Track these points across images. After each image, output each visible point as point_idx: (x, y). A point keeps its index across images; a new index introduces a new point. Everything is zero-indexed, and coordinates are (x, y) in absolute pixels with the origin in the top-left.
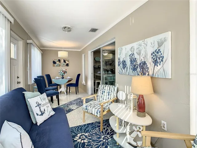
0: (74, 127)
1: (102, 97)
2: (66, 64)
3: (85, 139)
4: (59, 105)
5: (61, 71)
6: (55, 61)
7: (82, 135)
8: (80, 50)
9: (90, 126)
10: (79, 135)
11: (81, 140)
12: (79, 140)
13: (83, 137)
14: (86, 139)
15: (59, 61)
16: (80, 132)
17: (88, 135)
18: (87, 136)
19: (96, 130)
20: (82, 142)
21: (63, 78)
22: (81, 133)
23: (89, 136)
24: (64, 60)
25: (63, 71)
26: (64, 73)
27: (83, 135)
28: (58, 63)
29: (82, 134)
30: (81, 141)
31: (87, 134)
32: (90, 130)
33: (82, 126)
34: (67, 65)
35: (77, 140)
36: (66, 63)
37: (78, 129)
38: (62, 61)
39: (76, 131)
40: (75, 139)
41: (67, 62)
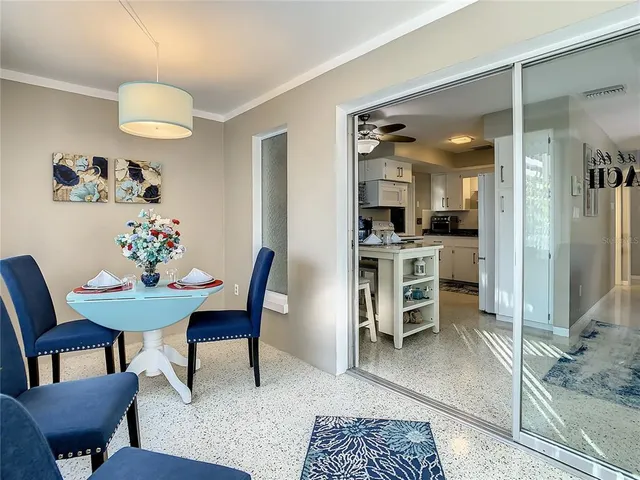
2: (141, 189)
5: (145, 234)
6: (69, 164)
8: (222, 118)
15: (101, 166)
21: (151, 280)
24: (131, 163)
25: (155, 235)
28: (90, 178)
34: (152, 195)
36: (141, 179)
38: (119, 170)
41: (151, 179)
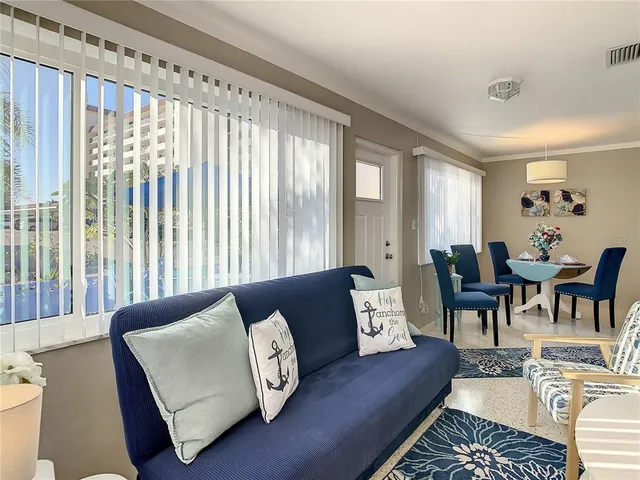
0: (484, 420)
1: (630, 359)
2: (571, 207)
3: (482, 467)
4: (496, 344)
5: (539, 234)
6: (529, 196)
7: (486, 452)
9: (541, 450)
10: (475, 446)
11: (470, 459)
12: (464, 459)
13: (483, 459)
14: (487, 469)
15: (546, 195)
16: (488, 441)
17: (508, 465)
18: (499, 466)
19: (552, 472)
20: (470, 467)
21: (545, 259)
22: (489, 447)
23: (505, 471)
24: (564, 191)
25: (543, 235)
26: (550, 242)
27: (491, 455)
28: (539, 203)
29: (490, 450)
30: (468, 463)
31: (504, 460)
32: (528, 460)
33: (512, 432)
34: (579, 210)
35: (459, 454)
36: (571, 201)
37: (489, 431)
38: (557, 196)
39: (478, 432)
40: (456, 448)
41: (577, 200)
